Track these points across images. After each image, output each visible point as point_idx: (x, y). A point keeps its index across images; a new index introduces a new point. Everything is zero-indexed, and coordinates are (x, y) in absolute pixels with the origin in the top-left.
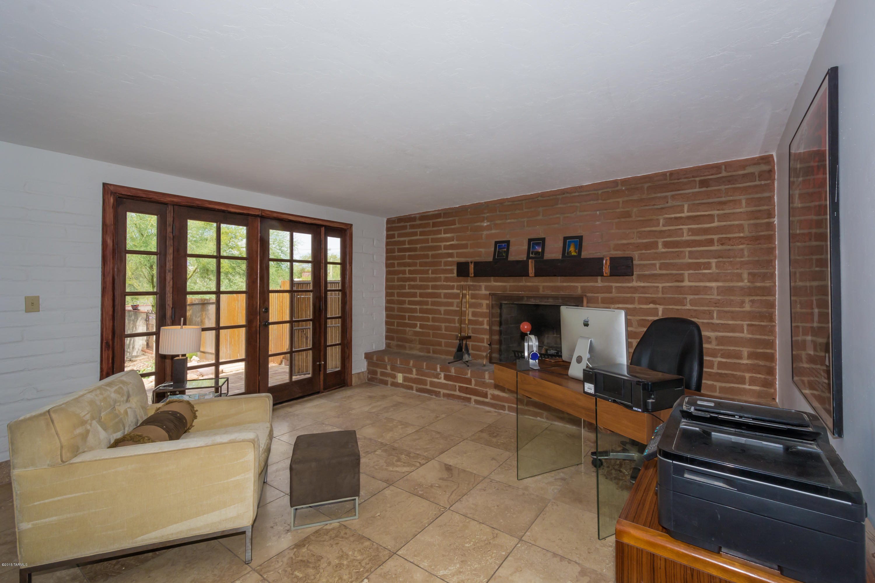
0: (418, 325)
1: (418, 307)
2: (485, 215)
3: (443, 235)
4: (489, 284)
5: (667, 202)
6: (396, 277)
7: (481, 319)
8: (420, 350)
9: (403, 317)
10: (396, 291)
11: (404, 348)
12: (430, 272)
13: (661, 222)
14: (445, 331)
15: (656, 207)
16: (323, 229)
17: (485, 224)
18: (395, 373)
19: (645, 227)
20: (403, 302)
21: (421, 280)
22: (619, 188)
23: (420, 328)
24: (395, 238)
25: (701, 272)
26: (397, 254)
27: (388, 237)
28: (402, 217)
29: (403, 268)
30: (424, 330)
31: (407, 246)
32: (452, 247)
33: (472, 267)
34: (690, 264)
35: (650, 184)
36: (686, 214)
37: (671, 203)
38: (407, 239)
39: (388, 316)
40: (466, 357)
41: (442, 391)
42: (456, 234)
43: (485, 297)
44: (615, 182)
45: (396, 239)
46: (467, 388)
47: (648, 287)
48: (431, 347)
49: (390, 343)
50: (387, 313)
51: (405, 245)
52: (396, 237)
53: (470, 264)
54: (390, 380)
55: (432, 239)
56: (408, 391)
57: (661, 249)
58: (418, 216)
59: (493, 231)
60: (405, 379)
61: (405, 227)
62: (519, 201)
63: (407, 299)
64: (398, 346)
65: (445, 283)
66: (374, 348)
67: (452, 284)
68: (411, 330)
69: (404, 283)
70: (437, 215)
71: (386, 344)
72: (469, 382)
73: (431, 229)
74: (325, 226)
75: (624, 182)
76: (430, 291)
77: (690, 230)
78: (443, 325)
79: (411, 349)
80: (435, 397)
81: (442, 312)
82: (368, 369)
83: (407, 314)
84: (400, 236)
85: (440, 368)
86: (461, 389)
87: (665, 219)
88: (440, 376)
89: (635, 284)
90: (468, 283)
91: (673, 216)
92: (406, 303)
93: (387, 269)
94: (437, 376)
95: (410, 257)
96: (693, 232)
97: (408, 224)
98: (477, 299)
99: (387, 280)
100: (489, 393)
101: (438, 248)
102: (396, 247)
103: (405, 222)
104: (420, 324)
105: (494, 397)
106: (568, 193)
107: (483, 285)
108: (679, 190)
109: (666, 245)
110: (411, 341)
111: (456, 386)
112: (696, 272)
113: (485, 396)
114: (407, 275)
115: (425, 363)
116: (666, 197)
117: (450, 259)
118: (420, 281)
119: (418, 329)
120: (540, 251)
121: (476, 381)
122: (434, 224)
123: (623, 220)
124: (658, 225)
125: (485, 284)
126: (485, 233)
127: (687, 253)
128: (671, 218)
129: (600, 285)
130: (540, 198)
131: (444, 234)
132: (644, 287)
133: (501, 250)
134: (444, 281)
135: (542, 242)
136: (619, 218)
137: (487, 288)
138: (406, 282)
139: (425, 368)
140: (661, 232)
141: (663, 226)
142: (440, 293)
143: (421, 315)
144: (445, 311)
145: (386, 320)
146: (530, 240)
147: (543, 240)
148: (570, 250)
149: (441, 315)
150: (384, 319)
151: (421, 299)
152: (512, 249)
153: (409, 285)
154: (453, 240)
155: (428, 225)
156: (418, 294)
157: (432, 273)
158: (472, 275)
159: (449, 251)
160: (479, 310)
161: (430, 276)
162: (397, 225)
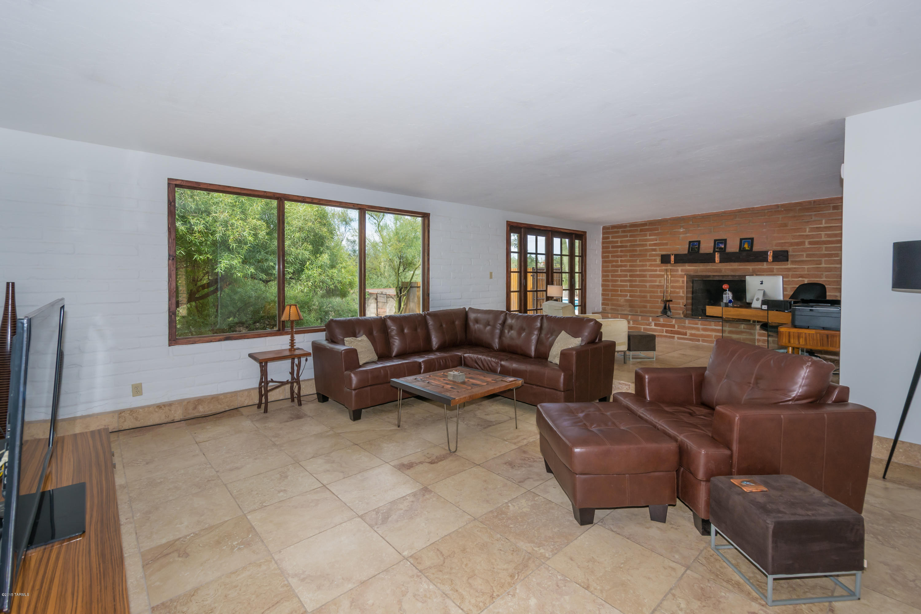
1: (628, 284)
2: (682, 225)
3: (648, 237)
4: (684, 268)
5: (812, 218)
6: (610, 264)
7: (678, 290)
8: (630, 311)
9: (617, 291)
10: (610, 274)
11: (618, 310)
12: (638, 261)
13: (808, 230)
14: (650, 298)
15: (804, 221)
16: (573, 236)
17: (682, 230)
19: (797, 233)
20: (617, 281)
21: (631, 266)
22: (780, 209)
23: (630, 297)
24: (609, 239)
25: (832, 259)
26: (611, 249)
27: (603, 238)
28: (615, 225)
29: (616, 259)
31: (619, 244)
32: (655, 245)
33: (672, 258)
34: (825, 254)
35: (800, 207)
36: (824, 225)
37: (814, 218)
38: (619, 240)
39: (604, 290)
40: (669, 313)
42: (659, 237)
43: (682, 276)
44: (777, 206)
45: (611, 240)
46: (671, 330)
47: (798, 268)
48: (639, 309)
49: (606, 308)
50: (603, 288)
51: (618, 243)
52: (610, 238)
53: (671, 255)
55: (640, 239)
57: (807, 245)
58: (628, 224)
59: (688, 235)
61: (618, 232)
62: (707, 216)
63: (619, 279)
64: (612, 309)
65: (649, 268)
66: (596, 310)
67: (655, 268)
68: (622, 299)
69: (617, 269)
70: (644, 224)
71: (602, 308)
72: (673, 326)
73: (639, 233)
74: (574, 234)
75: (783, 206)
76: (638, 273)
77: (826, 234)
78: (649, 295)
79: (623, 310)
81: (648, 286)
83: (619, 289)
84: (613, 237)
85: (652, 319)
86: (667, 331)
87: (810, 228)
88: (651, 324)
89: (789, 266)
90: (668, 268)
91: (815, 226)
93: (603, 260)
94: (649, 324)
95: (621, 251)
96: (829, 236)
97: (620, 230)
98: (675, 278)
99: (603, 267)
100: (688, 333)
101: (646, 245)
102: (610, 245)
103: (618, 229)
104: (630, 294)
105: (691, 335)
106: (743, 211)
107: (680, 269)
108: (819, 211)
109: (810, 243)
110: (623, 306)
111: (663, 330)
112: (830, 259)
113: (685, 334)
114: (620, 263)
115: (640, 317)
116: (811, 215)
117: (654, 253)
118: (630, 267)
119: (628, 298)
120: (723, 247)
121: (678, 326)
122: (641, 230)
123: (782, 228)
124: (805, 231)
125: (681, 268)
126: (681, 236)
127: (824, 249)
128: (814, 228)
129: (765, 267)
130: (723, 214)
131: (649, 236)
132: (795, 268)
133: (693, 247)
134: (649, 267)
135: (724, 241)
136: (779, 227)
137: (682, 271)
138: (619, 268)
139: (640, 319)
140: (807, 235)
141: (809, 232)
142: (646, 274)
143: (631, 289)
144: (650, 285)
146: (715, 241)
147: (725, 240)
148: (745, 246)
149: (647, 288)
150: (601, 292)
151: (631, 278)
152: (702, 246)
153: (621, 270)
154: (656, 241)
155: (637, 230)
156: (628, 275)
157: (640, 261)
158: (673, 263)
159: (654, 247)
160: (676, 284)
161: (638, 263)
162: (611, 230)
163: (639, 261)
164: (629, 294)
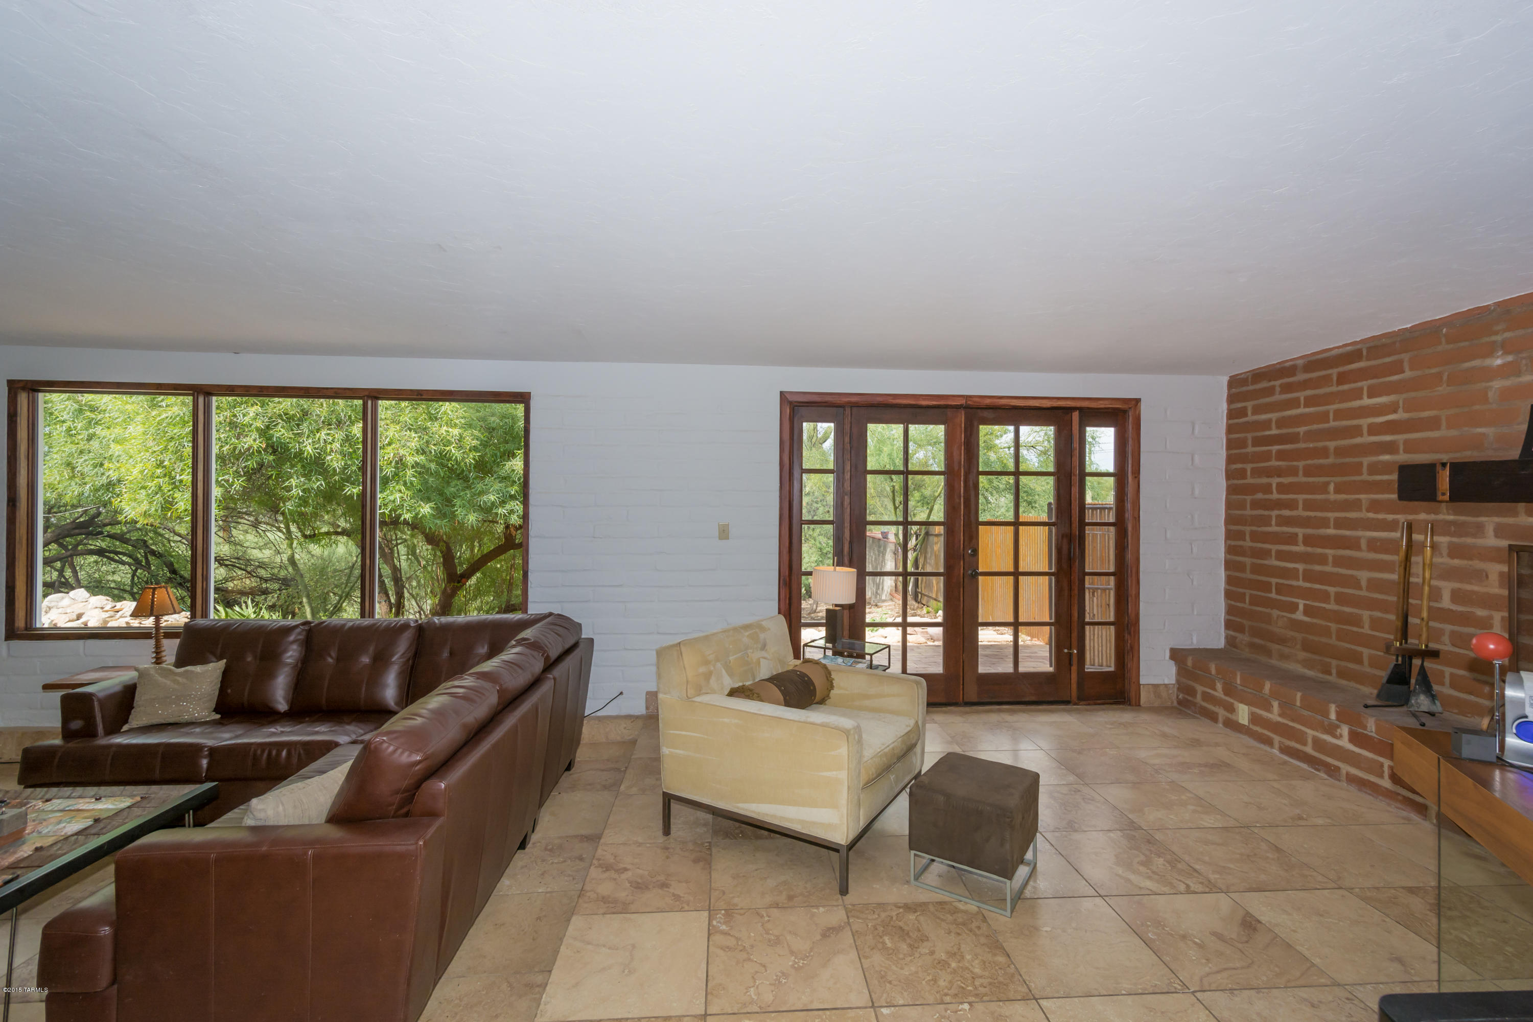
0: (1301, 607)
1: (1300, 567)
2: (1498, 338)
3: (1366, 401)
4: (1510, 520)
6: (1249, 498)
7: (1481, 613)
8: (1306, 664)
9: (1266, 587)
10: (1248, 529)
11: (1268, 653)
12: (1331, 488)
14: (1370, 628)
16: (1076, 415)
17: (1499, 362)
18: (1232, 701)
20: (1266, 554)
21: (1309, 505)
23: (1306, 613)
24: (1246, 415)
26: (1250, 449)
27: (1231, 415)
28: (1264, 370)
29: (1264, 480)
30: (1315, 621)
31: (1274, 431)
32: (1391, 427)
33: (1443, 478)
38: (1274, 416)
39: (1230, 580)
40: (1422, 701)
41: (1345, 768)
42: (1404, 396)
43: (1491, 555)
45: (1251, 418)
48: (1334, 663)
49: (1236, 638)
50: (1228, 573)
51: (1270, 429)
52: (1249, 413)
53: (1439, 468)
54: (1222, 713)
55: (1337, 411)
56: (1262, 746)
58: (1300, 362)
59: (1527, 379)
60: (1254, 719)
61: (1270, 391)
63: (1274, 548)
64: (1252, 646)
65: (1371, 515)
66: (1195, 641)
67: (1390, 517)
68: (1283, 616)
69: (1266, 513)
70: (1352, 354)
71: (1227, 637)
73: (1334, 389)
74: (1080, 409)
76: (1331, 531)
78: (1366, 614)
79: (1283, 657)
80: (1326, 777)
81: (1364, 583)
82: (1178, 681)
83: (1274, 581)
84: (1257, 410)
85: (1338, 714)
88: (1339, 730)
90: (1441, 517)
92: (1271, 556)
93: (1230, 482)
94: (1331, 731)
95: (1281, 455)
97: (1277, 383)
98: (1471, 559)
99: (1229, 505)
101: (1356, 431)
102: (1249, 436)
103: (1270, 381)
104: (1305, 605)
107: (1490, 522)
110: (1282, 641)
111: (1382, 765)
114: (1275, 496)
115: (1299, 695)
117: (1386, 458)
118: (1304, 509)
119: (1299, 616)
122: (1342, 379)
125: (1497, 519)
126: (1497, 385)
131: (1369, 397)
134: (1368, 511)
137: (1499, 532)
138: (1273, 509)
139: (1298, 704)
142: (1359, 538)
143: (1308, 585)
144: (1370, 580)
145: (1228, 587)
149: (1360, 588)
150: (1222, 584)
151: (1309, 549)
153: (1278, 516)
154: (1395, 411)
155: (1326, 380)
156: (1300, 537)
157: (1337, 491)
158: (1447, 497)
159: (1388, 438)
160: (1476, 588)
161: (1332, 497)
162: (1251, 388)
163: (1335, 489)
164: (1301, 603)
